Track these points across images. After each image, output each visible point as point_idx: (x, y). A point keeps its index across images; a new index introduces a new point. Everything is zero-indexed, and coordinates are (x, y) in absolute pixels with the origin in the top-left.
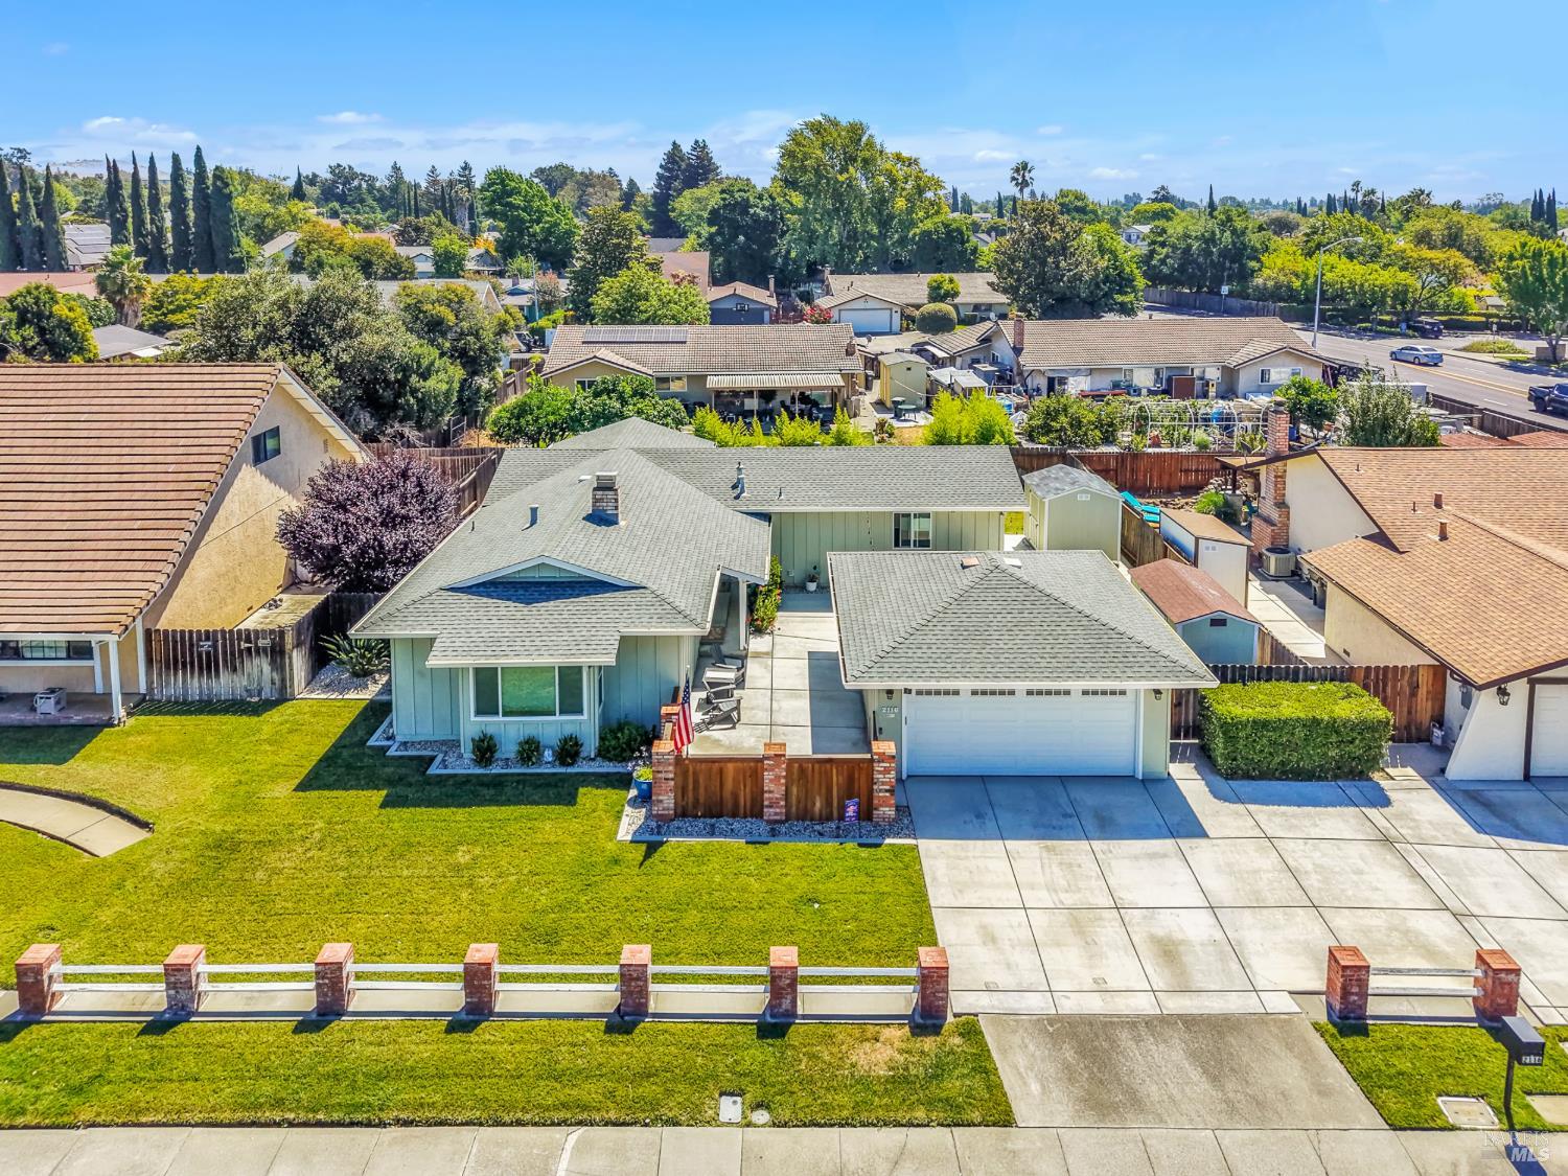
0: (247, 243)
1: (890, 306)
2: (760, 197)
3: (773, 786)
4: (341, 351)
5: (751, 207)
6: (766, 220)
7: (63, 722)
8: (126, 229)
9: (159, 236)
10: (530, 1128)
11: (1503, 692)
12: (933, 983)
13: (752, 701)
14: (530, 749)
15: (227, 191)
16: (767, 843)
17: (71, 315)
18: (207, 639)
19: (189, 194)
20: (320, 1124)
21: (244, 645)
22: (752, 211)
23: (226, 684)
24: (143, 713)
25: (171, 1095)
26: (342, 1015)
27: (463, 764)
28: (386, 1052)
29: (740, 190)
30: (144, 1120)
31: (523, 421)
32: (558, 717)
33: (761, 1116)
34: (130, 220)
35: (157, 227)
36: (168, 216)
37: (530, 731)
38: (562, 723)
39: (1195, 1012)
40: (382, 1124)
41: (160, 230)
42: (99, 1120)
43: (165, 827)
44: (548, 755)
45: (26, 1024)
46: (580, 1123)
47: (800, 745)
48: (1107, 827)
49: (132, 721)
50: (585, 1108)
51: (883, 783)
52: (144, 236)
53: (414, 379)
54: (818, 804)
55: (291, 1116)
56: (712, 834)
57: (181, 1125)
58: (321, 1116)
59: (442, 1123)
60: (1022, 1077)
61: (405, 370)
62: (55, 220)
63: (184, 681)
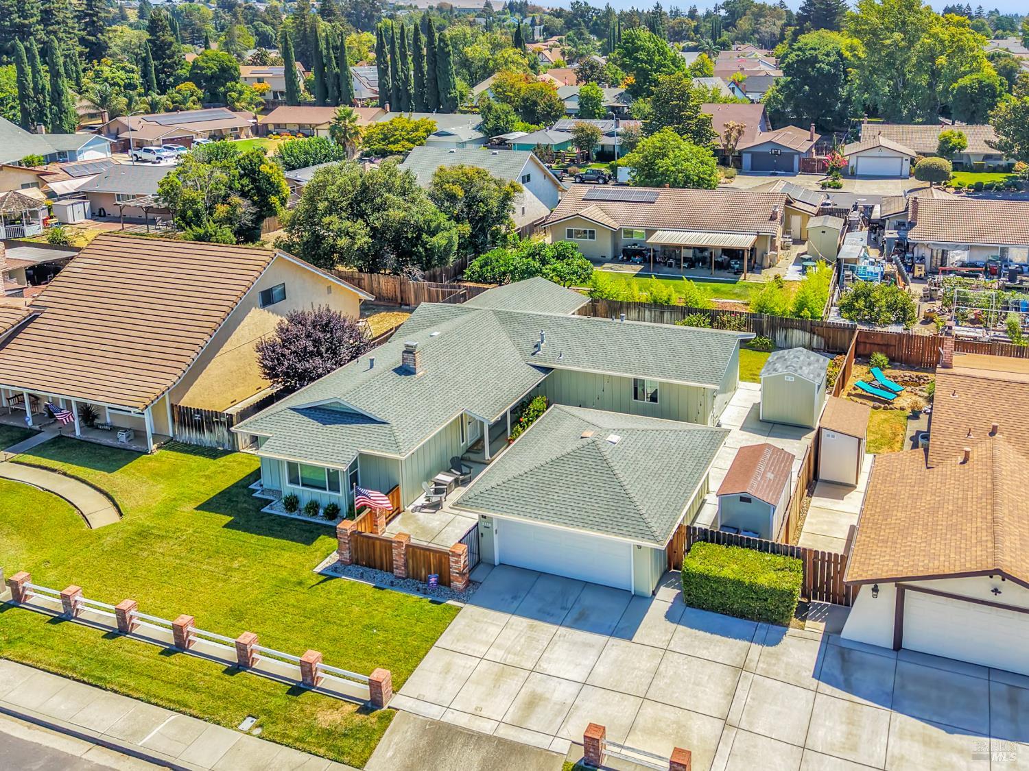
0: (460, 84)
1: (901, 155)
2: (828, 55)
3: (398, 558)
4: (376, 220)
5: (819, 62)
6: (828, 73)
7: (128, 448)
8: (387, 74)
9: (406, 81)
10: (161, 708)
11: (875, 590)
14: (310, 508)
15: (447, 50)
16: (383, 589)
17: (270, 171)
18: (198, 413)
19: (425, 52)
20: (84, 682)
21: (215, 419)
22: (818, 65)
23: (207, 438)
24: (165, 449)
25: (38, 655)
26: (127, 634)
27: (278, 510)
28: (129, 657)
29: (812, 49)
30: (24, 662)
31: (484, 270)
32: (327, 492)
33: (258, 731)
34: (390, 68)
35: (405, 74)
36: (411, 66)
37: (315, 497)
38: (330, 496)
39: (511, 738)
40: (105, 689)
41: (407, 76)
42: (10, 657)
43: (127, 518)
44: (321, 512)
45: (13, 606)
46: (180, 712)
48: (580, 621)
49: (157, 453)
50: (185, 706)
51: (455, 569)
52: (397, 80)
53: (424, 236)
54: (423, 573)
55: (74, 675)
56: (362, 577)
57: (35, 668)
58: (85, 679)
59: (128, 696)
60: (389, 747)
61: (420, 230)
62: (346, 68)
63: (189, 434)
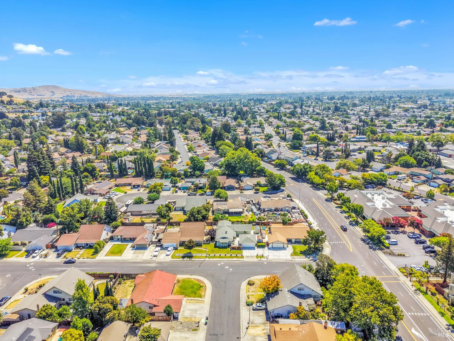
1: (250, 185)
3: (236, 248)
6: (234, 166)
11: (270, 244)
12: (242, 255)
13: (235, 243)
14: (224, 246)
15: (152, 162)
27: (221, 247)
47: (238, 246)
48: (251, 250)
54: (238, 249)
